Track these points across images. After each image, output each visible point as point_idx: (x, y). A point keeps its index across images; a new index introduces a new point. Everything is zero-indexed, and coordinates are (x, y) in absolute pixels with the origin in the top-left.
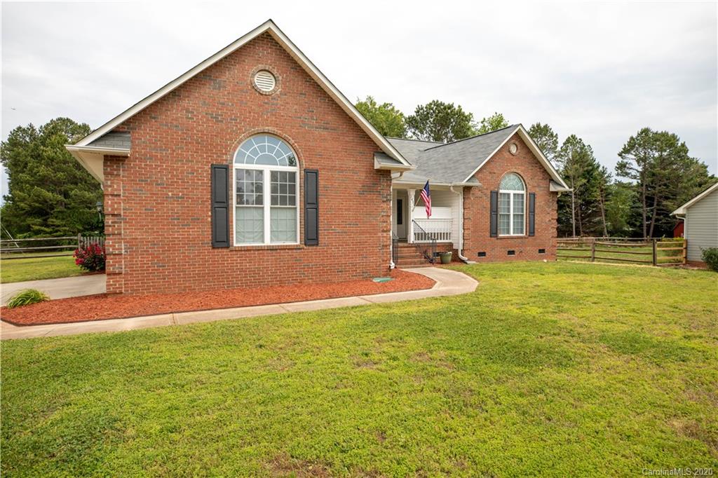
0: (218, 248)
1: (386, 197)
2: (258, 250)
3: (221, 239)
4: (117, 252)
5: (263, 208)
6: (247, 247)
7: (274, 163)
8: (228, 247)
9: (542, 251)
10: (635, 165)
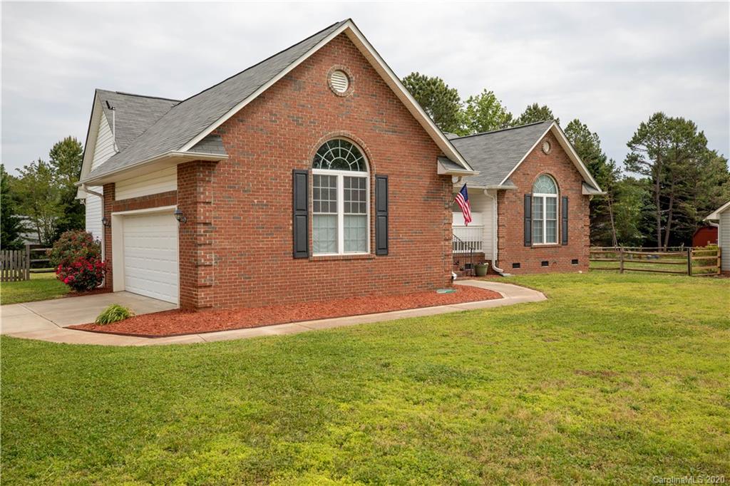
0: (299, 258)
1: (448, 204)
2: (335, 260)
3: (301, 249)
4: (208, 263)
5: (337, 215)
6: (325, 257)
7: (347, 168)
8: (307, 258)
9: (575, 261)
10: (647, 159)
